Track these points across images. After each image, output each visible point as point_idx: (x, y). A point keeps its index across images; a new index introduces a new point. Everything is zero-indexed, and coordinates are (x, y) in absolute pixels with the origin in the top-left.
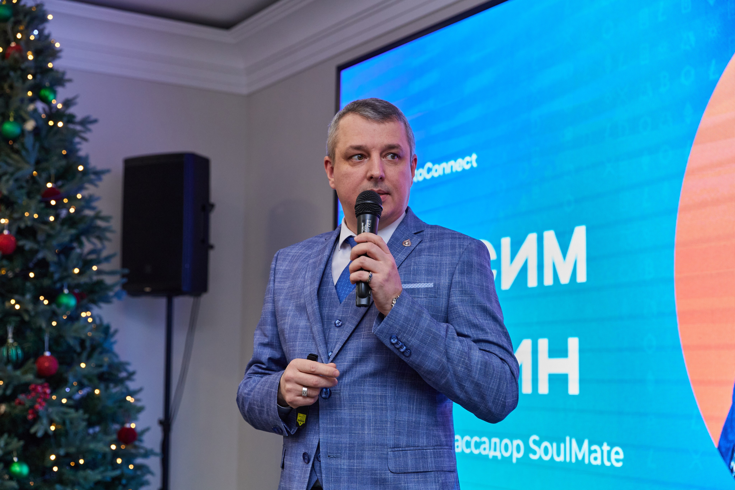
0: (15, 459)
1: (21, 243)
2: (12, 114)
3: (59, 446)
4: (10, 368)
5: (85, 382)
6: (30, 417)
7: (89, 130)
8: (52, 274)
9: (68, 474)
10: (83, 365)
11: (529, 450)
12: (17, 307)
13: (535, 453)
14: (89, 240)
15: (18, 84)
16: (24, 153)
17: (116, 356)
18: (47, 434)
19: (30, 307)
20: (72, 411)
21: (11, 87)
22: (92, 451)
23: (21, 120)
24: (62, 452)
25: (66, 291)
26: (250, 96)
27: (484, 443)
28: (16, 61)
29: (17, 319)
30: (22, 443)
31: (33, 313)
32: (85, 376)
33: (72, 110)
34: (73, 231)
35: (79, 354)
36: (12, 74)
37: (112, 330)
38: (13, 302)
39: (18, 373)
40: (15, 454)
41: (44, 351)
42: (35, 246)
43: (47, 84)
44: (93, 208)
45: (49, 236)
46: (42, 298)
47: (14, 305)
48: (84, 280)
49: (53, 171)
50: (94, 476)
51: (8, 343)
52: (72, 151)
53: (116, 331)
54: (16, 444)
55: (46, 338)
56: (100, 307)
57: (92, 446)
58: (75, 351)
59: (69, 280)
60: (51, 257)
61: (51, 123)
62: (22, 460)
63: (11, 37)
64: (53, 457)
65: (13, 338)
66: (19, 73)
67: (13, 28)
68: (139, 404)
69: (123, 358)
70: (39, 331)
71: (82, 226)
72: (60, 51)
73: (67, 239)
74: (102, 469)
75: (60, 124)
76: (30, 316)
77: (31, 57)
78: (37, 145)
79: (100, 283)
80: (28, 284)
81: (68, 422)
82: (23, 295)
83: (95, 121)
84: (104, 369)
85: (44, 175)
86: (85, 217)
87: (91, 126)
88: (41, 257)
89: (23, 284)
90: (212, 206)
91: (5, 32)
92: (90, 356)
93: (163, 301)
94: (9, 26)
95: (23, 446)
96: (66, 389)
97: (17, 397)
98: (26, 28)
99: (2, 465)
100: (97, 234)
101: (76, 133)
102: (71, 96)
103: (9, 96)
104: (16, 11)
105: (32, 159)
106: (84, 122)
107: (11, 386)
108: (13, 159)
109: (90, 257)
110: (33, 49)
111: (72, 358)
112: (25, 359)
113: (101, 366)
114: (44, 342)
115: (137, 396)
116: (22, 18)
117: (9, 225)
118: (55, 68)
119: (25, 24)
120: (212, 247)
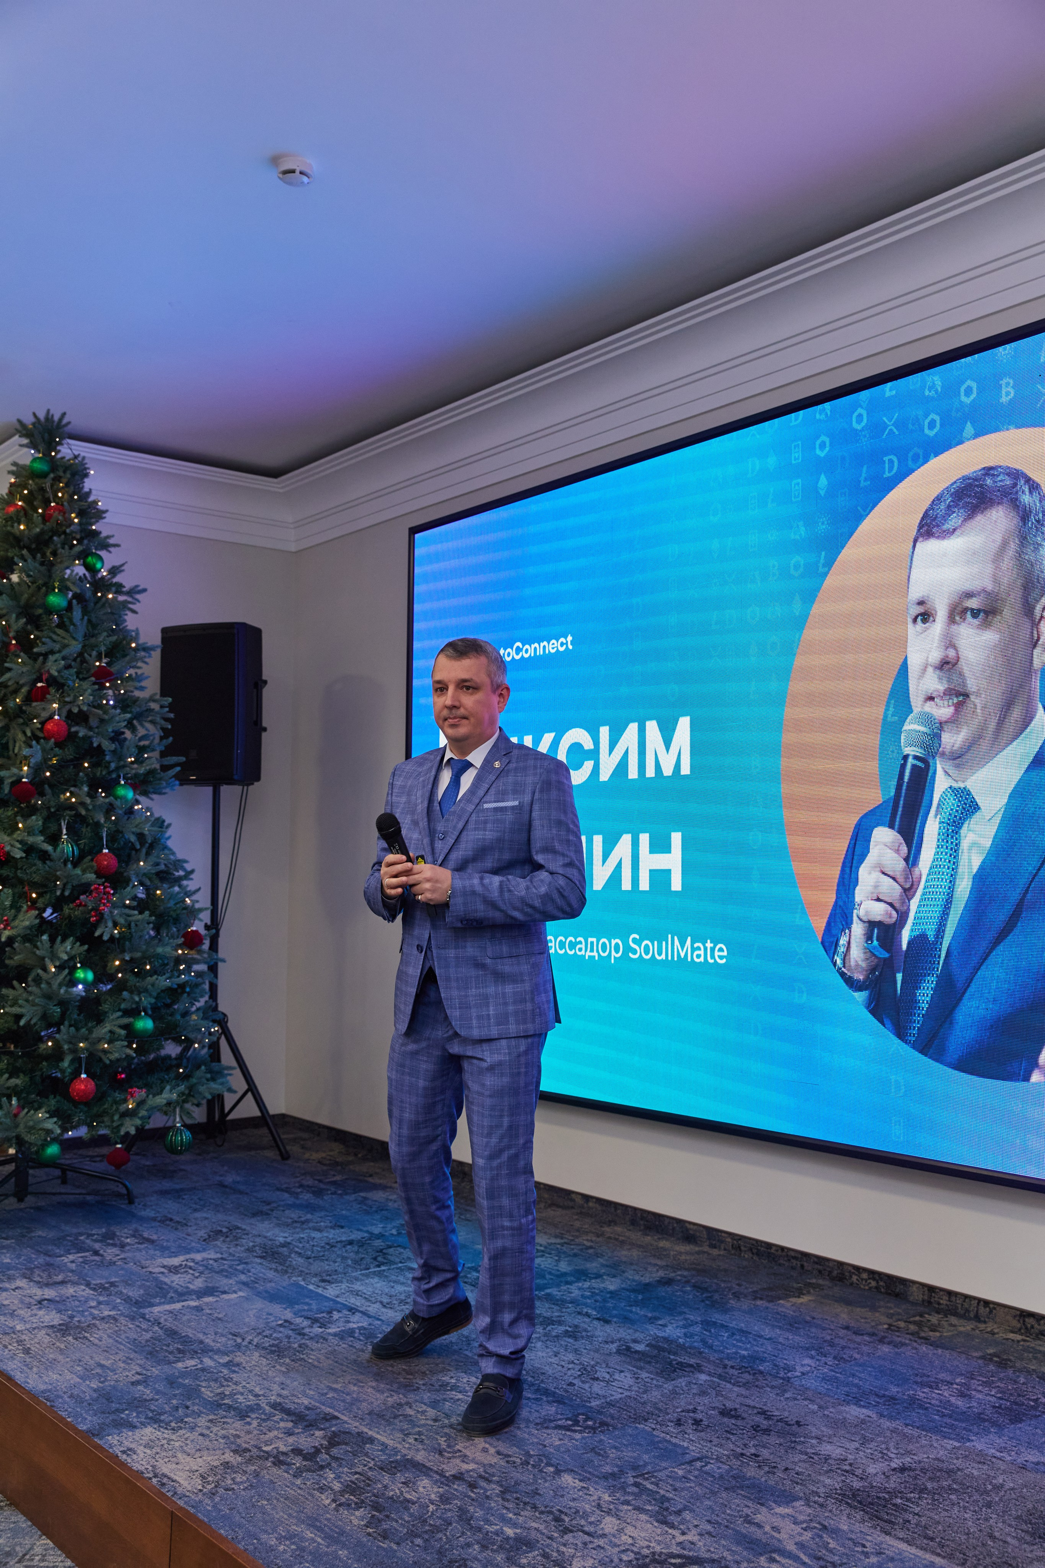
1: (73, 729)
2: (56, 584)
3: (123, 951)
4: (69, 866)
6: (94, 919)
7: (139, 601)
8: (109, 763)
9: (134, 980)
10: (142, 863)
11: (628, 949)
12: (73, 800)
13: (635, 952)
15: (62, 551)
16: (71, 628)
17: (173, 853)
18: (112, 937)
19: (88, 800)
20: (137, 913)
21: (54, 554)
22: (158, 956)
23: (64, 589)
24: (127, 957)
25: (123, 782)
26: (300, 552)
27: (580, 942)
28: (58, 523)
29: (73, 813)
30: (86, 947)
31: (90, 807)
32: (145, 874)
33: (120, 579)
34: (128, 716)
35: (138, 851)
36: (55, 538)
37: (166, 824)
38: (68, 794)
39: (78, 871)
40: (79, 959)
41: (103, 848)
42: (91, 733)
43: (93, 550)
44: (143, 688)
45: (103, 722)
46: (100, 790)
47: (70, 798)
48: (139, 769)
49: (103, 649)
50: (164, 982)
51: (63, 839)
52: (122, 624)
53: (169, 825)
54: (80, 949)
55: (104, 835)
56: (152, 799)
57: (160, 950)
58: (133, 847)
59: (126, 770)
60: (107, 745)
61: (99, 594)
62: (85, 965)
63: (50, 495)
65: (67, 834)
66: (63, 536)
67: (52, 486)
68: (197, 906)
69: (180, 856)
70: (97, 826)
71: (136, 709)
72: (104, 512)
73: (121, 725)
74: (168, 975)
75: (110, 596)
76: (87, 810)
77: (76, 521)
78: (86, 619)
79: (154, 772)
80: (83, 775)
81: (133, 925)
82: (77, 786)
83: (145, 590)
84: (162, 867)
85: (94, 653)
86: (135, 698)
87: (138, 596)
88: (95, 745)
89: (77, 775)
90: (265, 682)
91: (42, 490)
92: (148, 854)
93: (208, 790)
94: (47, 484)
95: (88, 951)
96: (129, 889)
97: (78, 898)
98: (67, 485)
99: (66, 971)
100: (150, 718)
101: (124, 604)
102: (117, 564)
103: (52, 564)
104: (55, 465)
105: (80, 636)
106: (131, 593)
107: (69, 886)
108: (59, 635)
109: (142, 743)
110: (77, 510)
111: (129, 856)
112: (81, 857)
113: (158, 864)
114: (102, 838)
115: (194, 897)
116: (61, 474)
117: (59, 709)
118: (99, 529)
119: (65, 480)
120: (265, 729)
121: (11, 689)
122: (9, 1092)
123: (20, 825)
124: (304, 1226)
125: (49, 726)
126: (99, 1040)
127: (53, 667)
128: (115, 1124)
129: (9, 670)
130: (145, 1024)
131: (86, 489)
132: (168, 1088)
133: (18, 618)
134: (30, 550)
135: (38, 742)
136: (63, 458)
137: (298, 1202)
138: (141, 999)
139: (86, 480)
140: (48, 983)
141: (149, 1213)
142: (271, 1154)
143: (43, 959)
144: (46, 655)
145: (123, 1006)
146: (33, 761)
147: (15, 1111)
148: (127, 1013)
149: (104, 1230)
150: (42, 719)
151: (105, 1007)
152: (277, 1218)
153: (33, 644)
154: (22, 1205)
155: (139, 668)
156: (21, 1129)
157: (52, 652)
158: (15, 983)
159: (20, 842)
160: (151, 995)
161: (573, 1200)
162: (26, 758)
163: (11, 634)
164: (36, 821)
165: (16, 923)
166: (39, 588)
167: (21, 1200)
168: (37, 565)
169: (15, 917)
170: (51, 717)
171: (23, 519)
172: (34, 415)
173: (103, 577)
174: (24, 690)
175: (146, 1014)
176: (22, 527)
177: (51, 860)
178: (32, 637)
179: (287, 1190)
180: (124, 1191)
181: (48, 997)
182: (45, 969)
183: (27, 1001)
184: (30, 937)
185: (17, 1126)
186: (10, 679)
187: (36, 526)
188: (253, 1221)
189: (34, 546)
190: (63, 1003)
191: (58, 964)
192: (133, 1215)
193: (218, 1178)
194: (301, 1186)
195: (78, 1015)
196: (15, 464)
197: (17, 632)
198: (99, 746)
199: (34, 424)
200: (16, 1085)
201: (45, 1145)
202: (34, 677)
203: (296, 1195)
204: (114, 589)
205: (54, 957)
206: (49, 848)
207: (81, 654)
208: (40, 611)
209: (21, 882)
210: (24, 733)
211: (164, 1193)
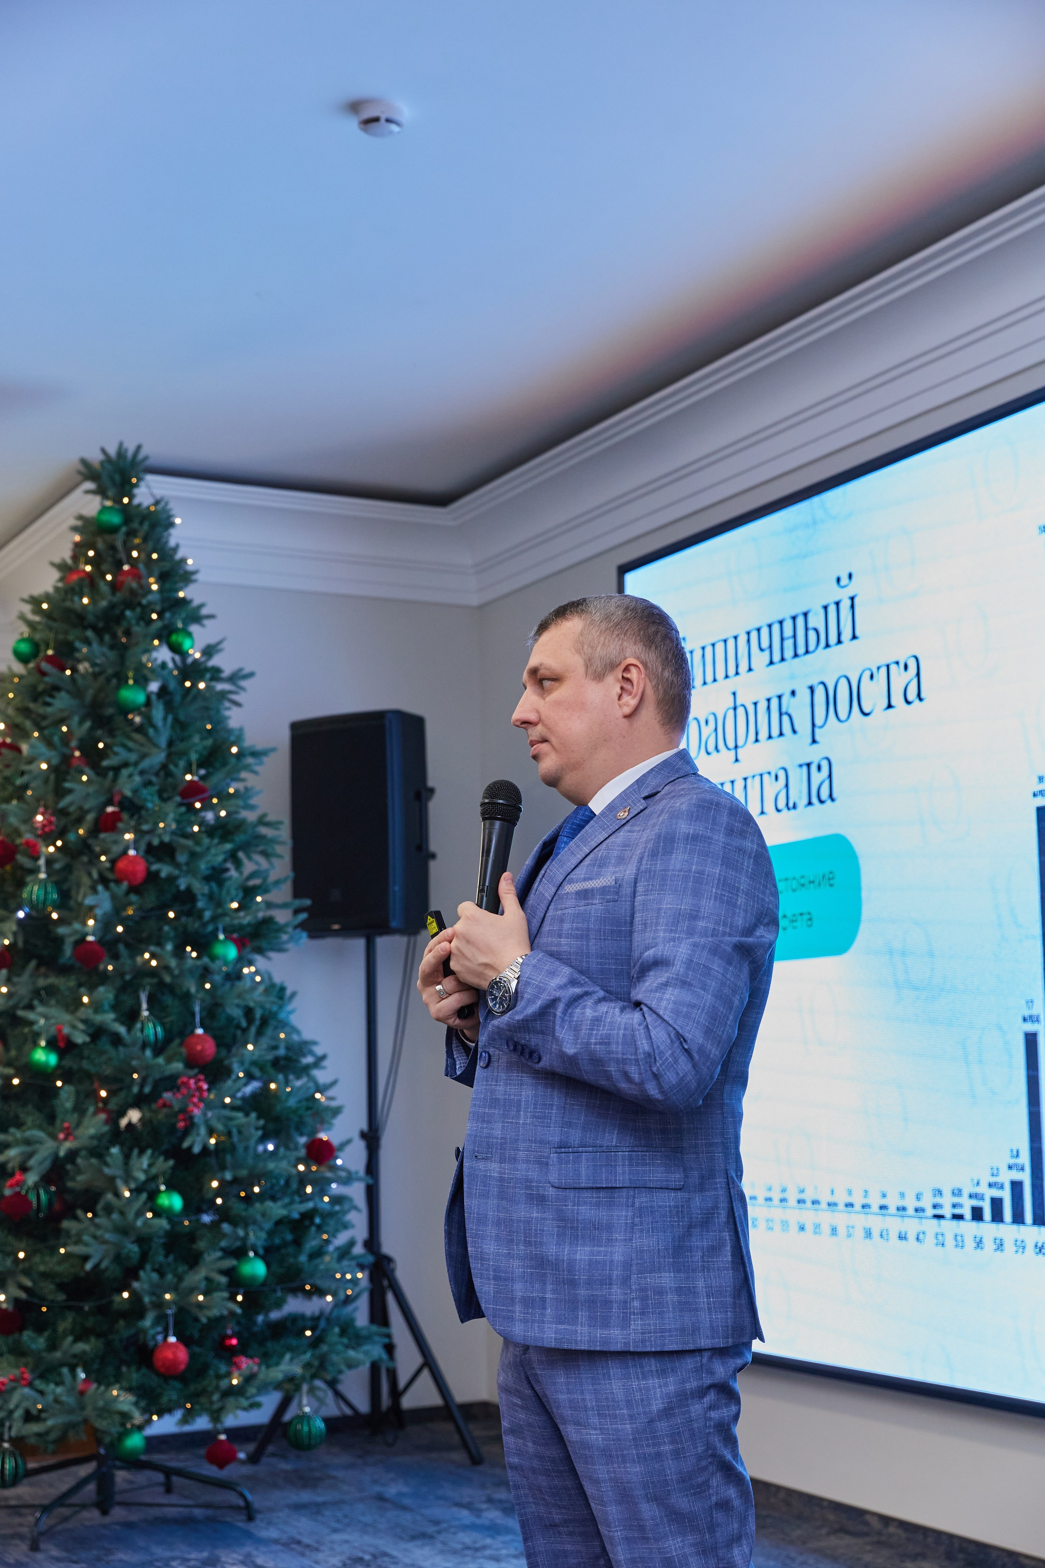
0: (163, 1188)
1: (154, 867)
2: (131, 674)
3: (223, 1168)
4: (148, 1053)
5: (257, 1072)
6: (181, 1124)
7: (243, 689)
8: (202, 911)
9: (238, 1208)
10: (250, 1047)
12: (154, 963)
14: (249, 858)
15: (137, 629)
16: (151, 731)
17: (298, 1032)
18: (205, 1149)
19: (173, 963)
20: (240, 1115)
21: (128, 633)
22: (270, 1175)
23: (142, 681)
24: (228, 1176)
25: (222, 937)
26: (481, 607)
28: (132, 592)
29: (155, 980)
30: (171, 1163)
31: (176, 972)
32: (254, 1063)
33: (215, 661)
34: (228, 846)
35: (245, 1031)
36: (128, 613)
37: (288, 992)
38: (147, 956)
39: (161, 1060)
40: (161, 1180)
41: (195, 1027)
42: (176, 872)
43: (180, 625)
44: (252, 808)
45: (193, 855)
46: (189, 949)
47: (149, 960)
48: (246, 919)
49: (194, 757)
50: (277, 1210)
51: (142, 1017)
52: (219, 722)
53: (294, 995)
54: (164, 1165)
55: (197, 1009)
56: (269, 959)
57: (271, 1168)
58: (238, 1026)
59: (227, 920)
60: (200, 888)
61: (188, 684)
62: (172, 1187)
63: (122, 555)
64: (215, 1184)
65: (148, 1010)
66: (138, 610)
67: (125, 543)
68: (334, 1104)
69: (307, 1035)
70: (186, 997)
71: (239, 837)
72: (195, 572)
73: (220, 858)
74: (287, 1200)
75: (202, 685)
76: (172, 976)
77: (155, 587)
78: (170, 718)
79: (268, 921)
80: (166, 928)
81: (234, 1132)
82: (160, 944)
83: (251, 675)
84: (282, 1052)
85: (182, 764)
86: (243, 822)
87: (243, 683)
88: (183, 887)
89: (160, 929)
90: (432, 791)
91: (113, 548)
92: (260, 1033)
93: (359, 944)
94: (119, 540)
95: (173, 1168)
96: (229, 1083)
97: (160, 1097)
98: (145, 539)
99: (144, 1196)
100: (261, 848)
101: (223, 695)
102: (213, 640)
103: (125, 647)
104: (129, 514)
105: (163, 741)
106: (234, 678)
107: (150, 1081)
108: (135, 741)
109: (251, 883)
110: (156, 573)
111: (234, 1037)
112: (168, 1040)
113: (275, 1048)
114: (193, 1015)
115: (330, 1093)
116: (135, 525)
117: (136, 841)
118: (189, 597)
119: (141, 533)
120: (433, 856)
121: (73, 817)
122: (74, 1361)
123: (85, 1000)
124: (479, 1554)
125: (121, 865)
126: (193, 1290)
127: (127, 786)
128: (216, 1406)
129: (70, 791)
130: (256, 1268)
131: (172, 543)
132: (288, 1357)
133: (81, 722)
134: (94, 628)
135: (107, 888)
136: (139, 505)
137: (478, 1521)
138: (247, 1234)
139: (173, 531)
140: (122, 1213)
141: (273, 1533)
142: (460, 1456)
143: (112, 1180)
144: (117, 770)
145: (223, 1244)
146: (99, 912)
147: (80, 1386)
148: (229, 1253)
149: (205, 1554)
150: (112, 856)
151: (201, 1245)
152: (444, 1543)
153: (103, 754)
154: (107, 1520)
155: (243, 780)
156: (89, 1412)
157: (126, 765)
158: (79, 1213)
159: (85, 1021)
160: (262, 1229)
161: (866, 1523)
162: (91, 908)
163: (74, 743)
164: (105, 993)
165: (79, 1132)
166: (108, 680)
167: (105, 1512)
168: (105, 650)
169: (78, 1124)
170: (125, 853)
171: (86, 590)
172: (103, 451)
173: (196, 661)
174: (90, 817)
175: (256, 1254)
176: (85, 601)
177: (125, 1046)
178: (101, 745)
179: (468, 1506)
180: (241, 1503)
181: (123, 1230)
182: (118, 1195)
183: (95, 1237)
184: (98, 1152)
185: (82, 1408)
186: (71, 804)
187: (103, 598)
188: (410, 1545)
189: (101, 625)
190: (143, 1241)
191: (133, 1186)
192: (249, 1535)
193: (377, 1489)
194: (490, 1500)
195: (166, 1256)
196: (80, 517)
197: (81, 740)
198: (189, 890)
199: (102, 463)
200: (84, 1352)
201: (125, 1433)
202: (103, 799)
203: (478, 1512)
204: (208, 676)
205: (128, 1177)
206: (122, 1030)
207: (164, 767)
208: (110, 711)
209: (89, 1076)
210: (90, 874)
211: (298, 1507)
